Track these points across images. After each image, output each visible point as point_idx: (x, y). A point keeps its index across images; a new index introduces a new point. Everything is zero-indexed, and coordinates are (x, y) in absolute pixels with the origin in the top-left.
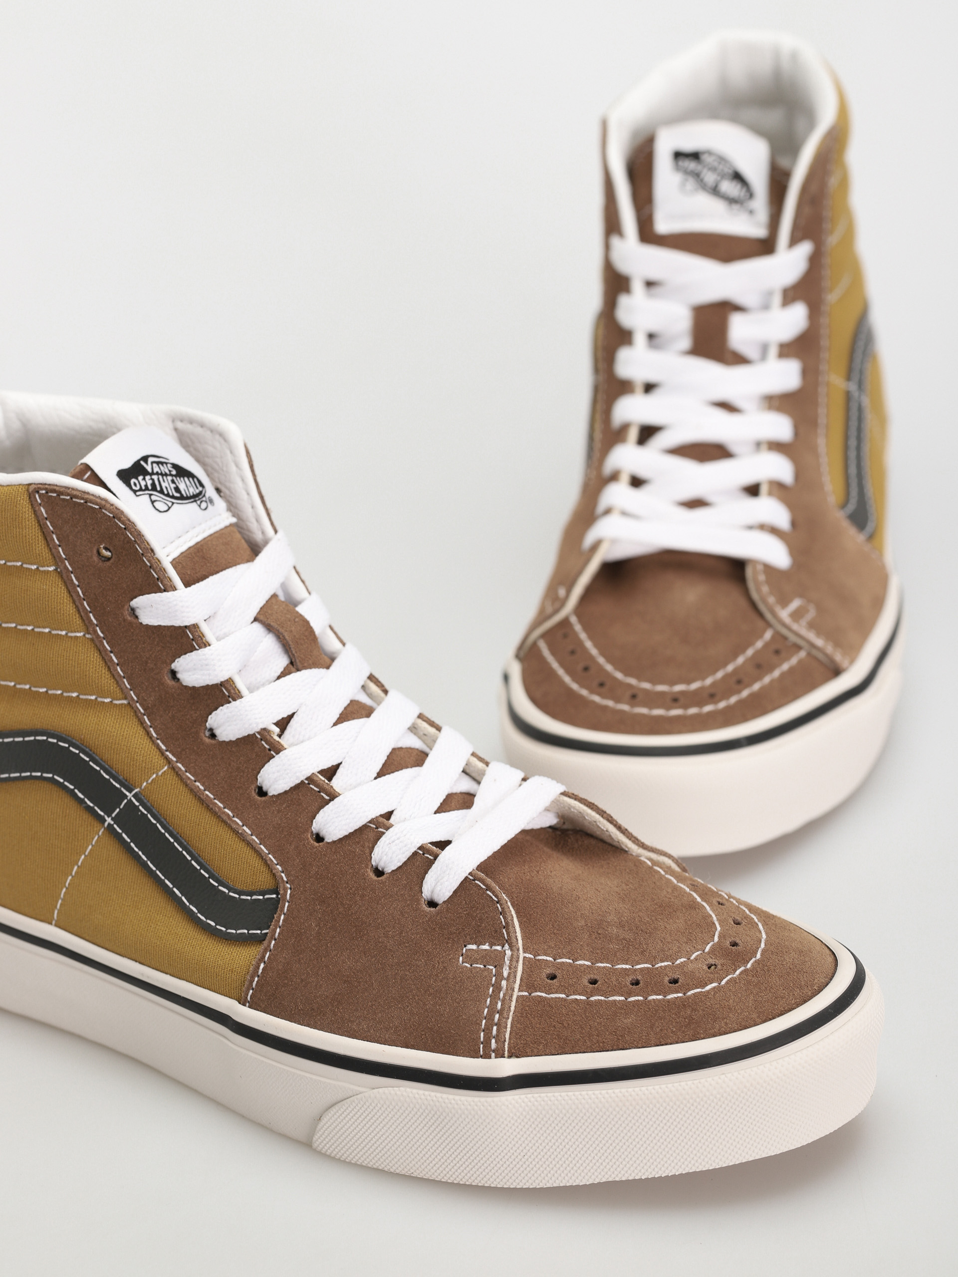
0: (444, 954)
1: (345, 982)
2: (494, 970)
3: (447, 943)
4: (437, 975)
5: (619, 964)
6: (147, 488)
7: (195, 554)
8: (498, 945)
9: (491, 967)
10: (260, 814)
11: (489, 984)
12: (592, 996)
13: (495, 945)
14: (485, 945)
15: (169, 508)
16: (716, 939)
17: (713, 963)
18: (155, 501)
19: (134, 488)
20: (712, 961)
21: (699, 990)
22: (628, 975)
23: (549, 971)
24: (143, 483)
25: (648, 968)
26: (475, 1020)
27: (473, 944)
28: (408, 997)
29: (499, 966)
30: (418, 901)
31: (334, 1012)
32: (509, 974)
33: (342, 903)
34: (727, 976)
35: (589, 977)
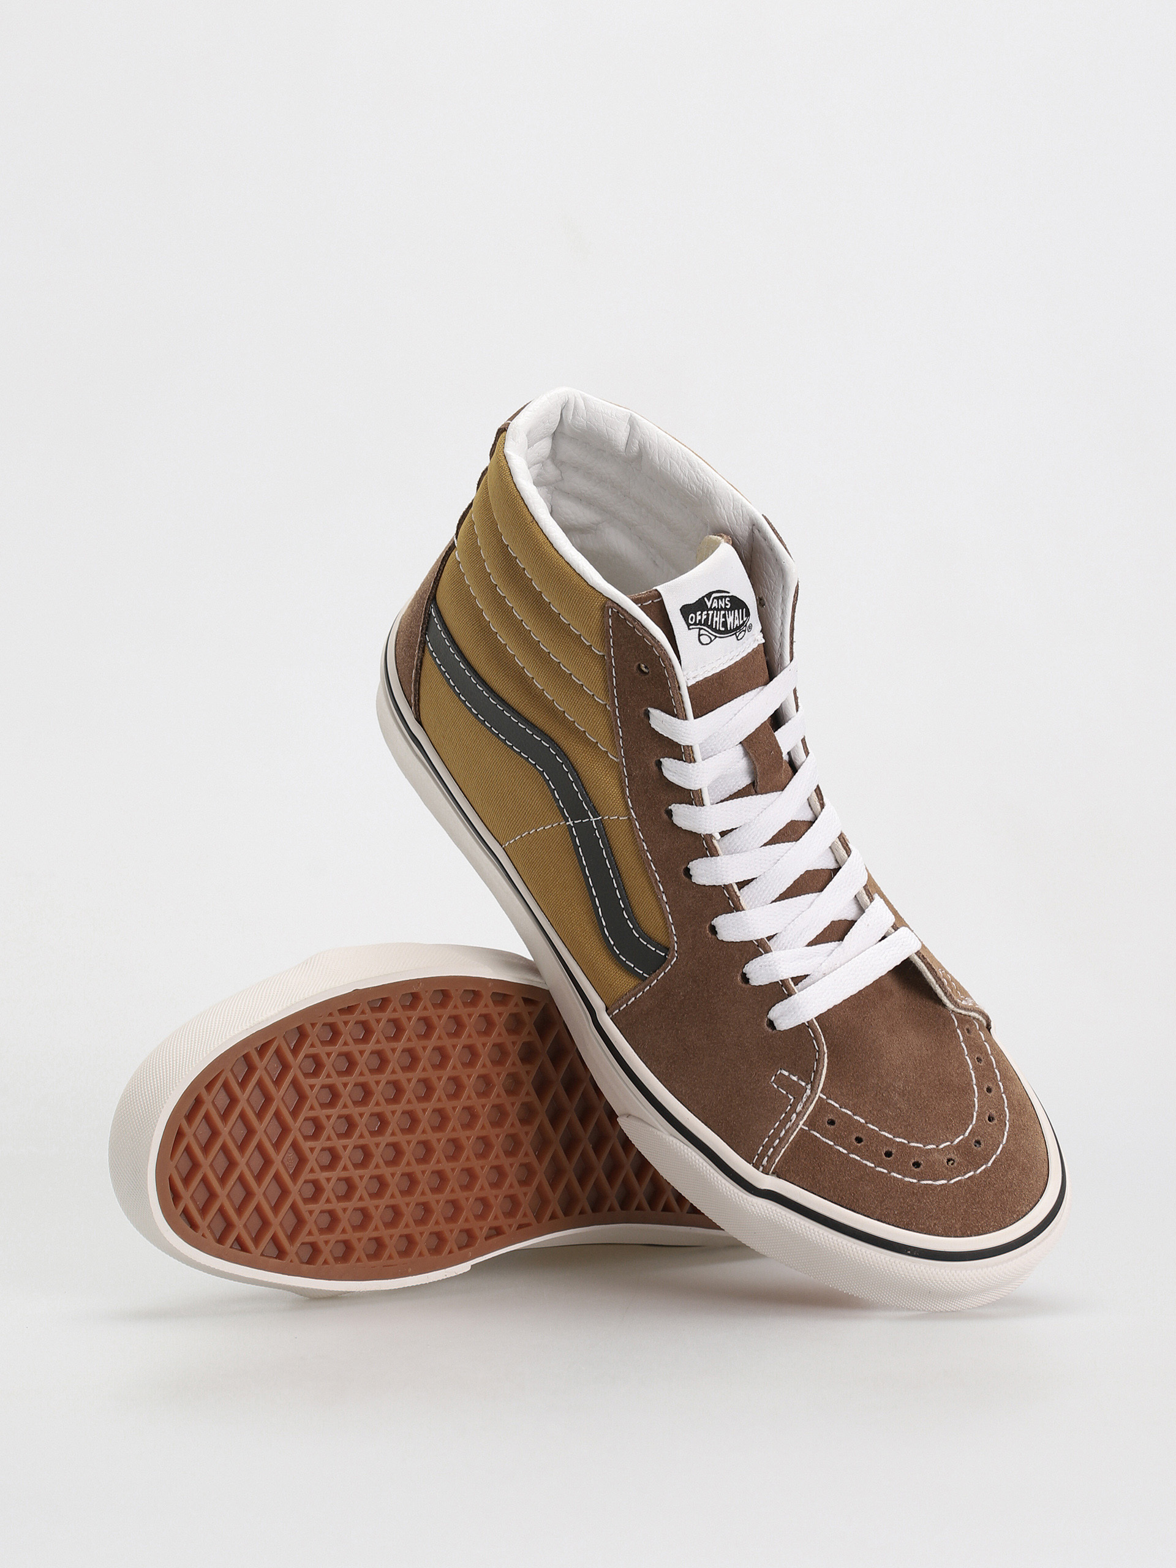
0: (763, 1069)
1: (685, 1049)
2: (792, 1101)
3: (769, 1062)
4: (750, 1083)
5: (884, 1131)
6: (700, 623)
7: (716, 680)
8: (804, 1082)
9: (791, 1097)
10: (679, 891)
11: (784, 1111)
12: (852, 1154)
13: (802, 1080)
14: (794, 1076)
15: (711, 641)
16: (967, 1134)
17: (953, 1158)
18: (702, 635)
19: (690, 622)
20: (952, 1156)
21: (930, 1182)
22: (886, 1145)
23: (831, 1117)
24: (699, 618)
25: (904, 1143)
26: (760, 1134)
27: (786, 1071)
28: (723, 1088)
29: (797, 1100)
30: (762, 1018)
31: (668, 1066)
32: (801, 1111)
33: (708, 991)
34: (957, 1177)
35: (858, 1135)
